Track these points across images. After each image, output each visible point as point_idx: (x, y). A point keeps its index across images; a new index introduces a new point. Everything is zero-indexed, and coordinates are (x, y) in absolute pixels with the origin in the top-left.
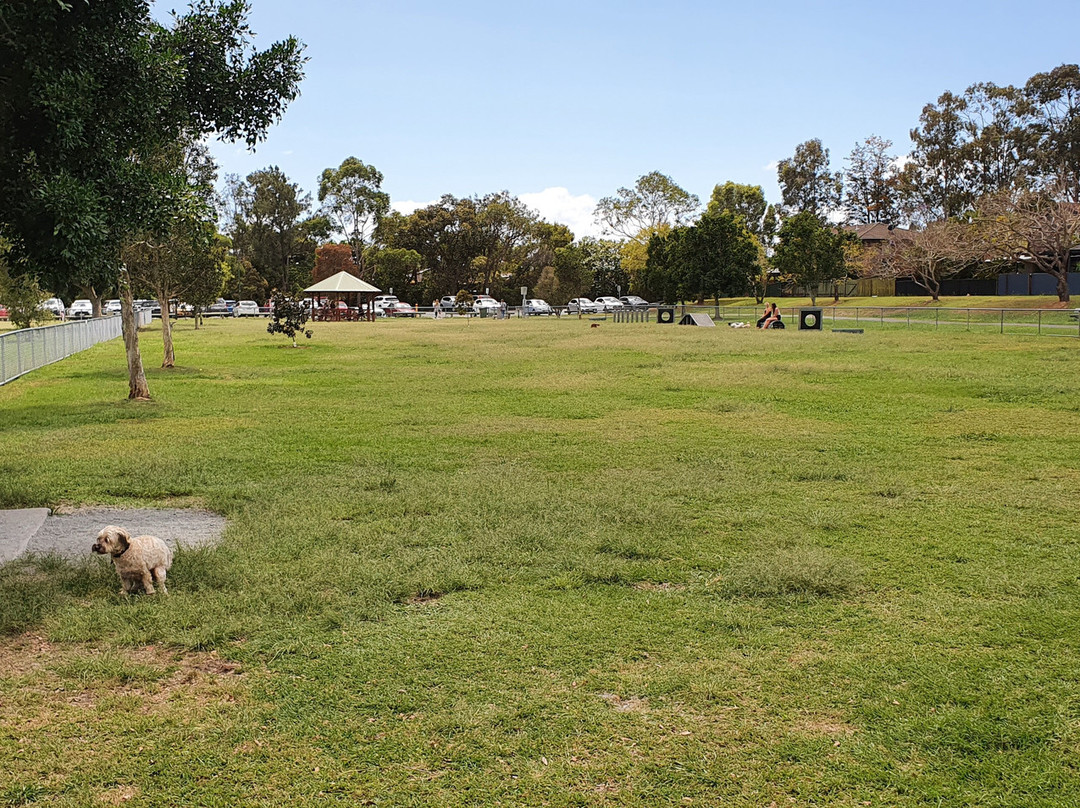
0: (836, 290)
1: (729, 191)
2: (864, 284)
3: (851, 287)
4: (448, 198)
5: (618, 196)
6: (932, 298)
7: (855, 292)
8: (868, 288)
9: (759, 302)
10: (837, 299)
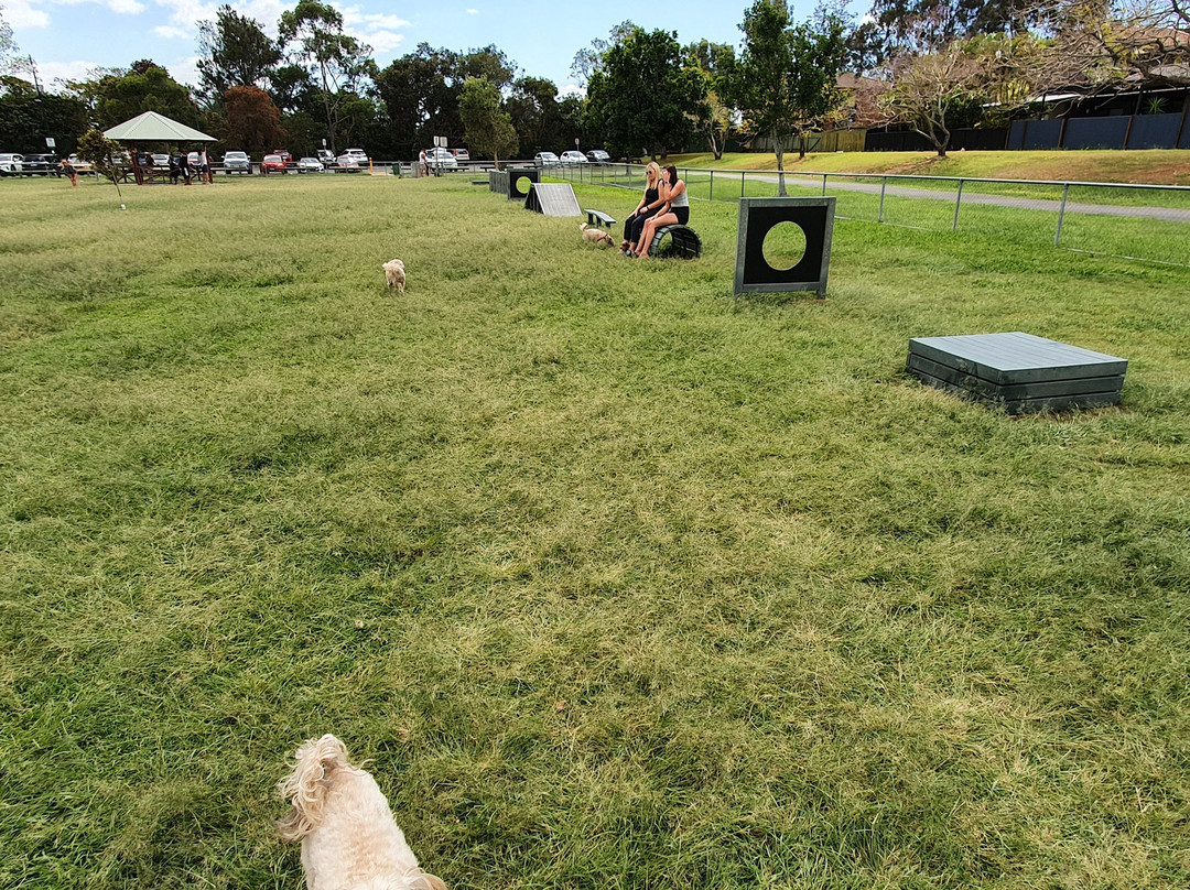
0: (802, 144)
1: (704, 47)
2: (829, 137)
3: (814, 141)
4: (424, 47)
5: (593, 48)
6: (937, 153)
7: (818, 147)
8: (833, 143)
9: (718, 158)
10: (802, 155)
